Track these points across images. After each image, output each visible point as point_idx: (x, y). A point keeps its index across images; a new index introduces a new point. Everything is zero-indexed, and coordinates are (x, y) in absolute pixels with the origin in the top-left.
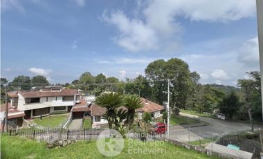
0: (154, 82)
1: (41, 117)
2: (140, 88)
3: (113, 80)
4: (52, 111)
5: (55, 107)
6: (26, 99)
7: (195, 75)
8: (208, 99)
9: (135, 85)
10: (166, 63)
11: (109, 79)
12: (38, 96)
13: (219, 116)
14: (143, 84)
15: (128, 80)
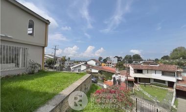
1: (145, 85)
4: (152, 82)
5: (154, 79)
6: (134, 70)
12: (141, 68)
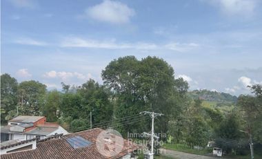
0: (118, 95)
2: (93, 105)
3: (34, 88)
7: (181, 83)
8: (200, 124)
9: (83, 99)
10: (139, 63)
11: (24, 85)
13: (215, 152)
14: (98, 97)
15: (66, 87)
